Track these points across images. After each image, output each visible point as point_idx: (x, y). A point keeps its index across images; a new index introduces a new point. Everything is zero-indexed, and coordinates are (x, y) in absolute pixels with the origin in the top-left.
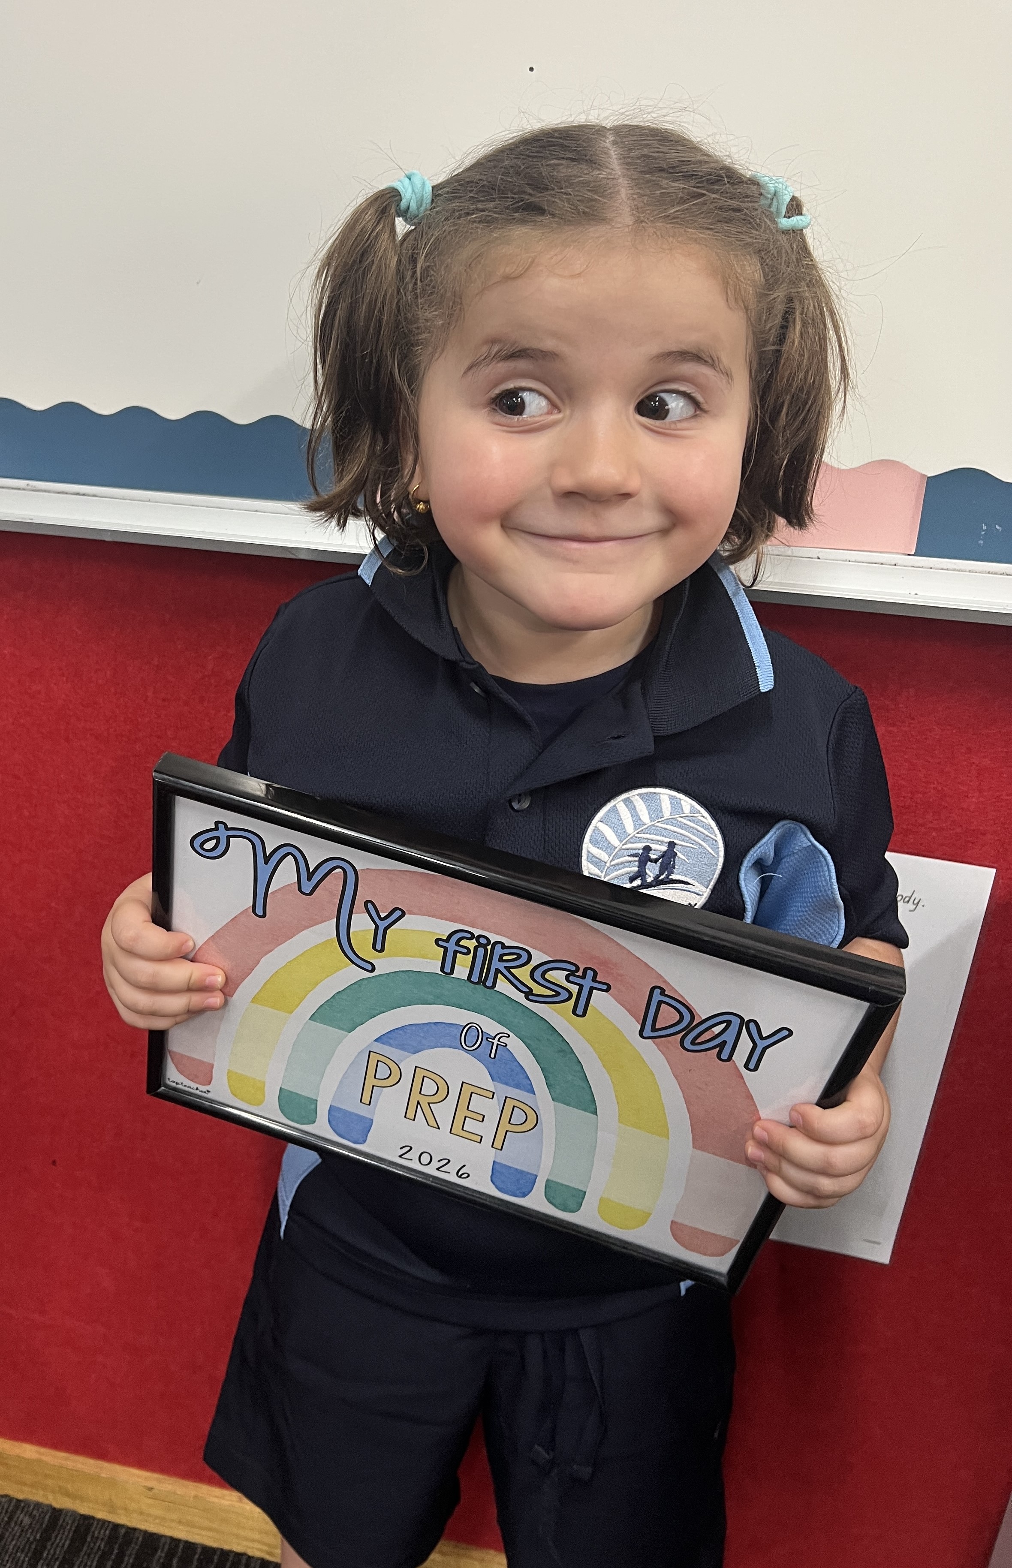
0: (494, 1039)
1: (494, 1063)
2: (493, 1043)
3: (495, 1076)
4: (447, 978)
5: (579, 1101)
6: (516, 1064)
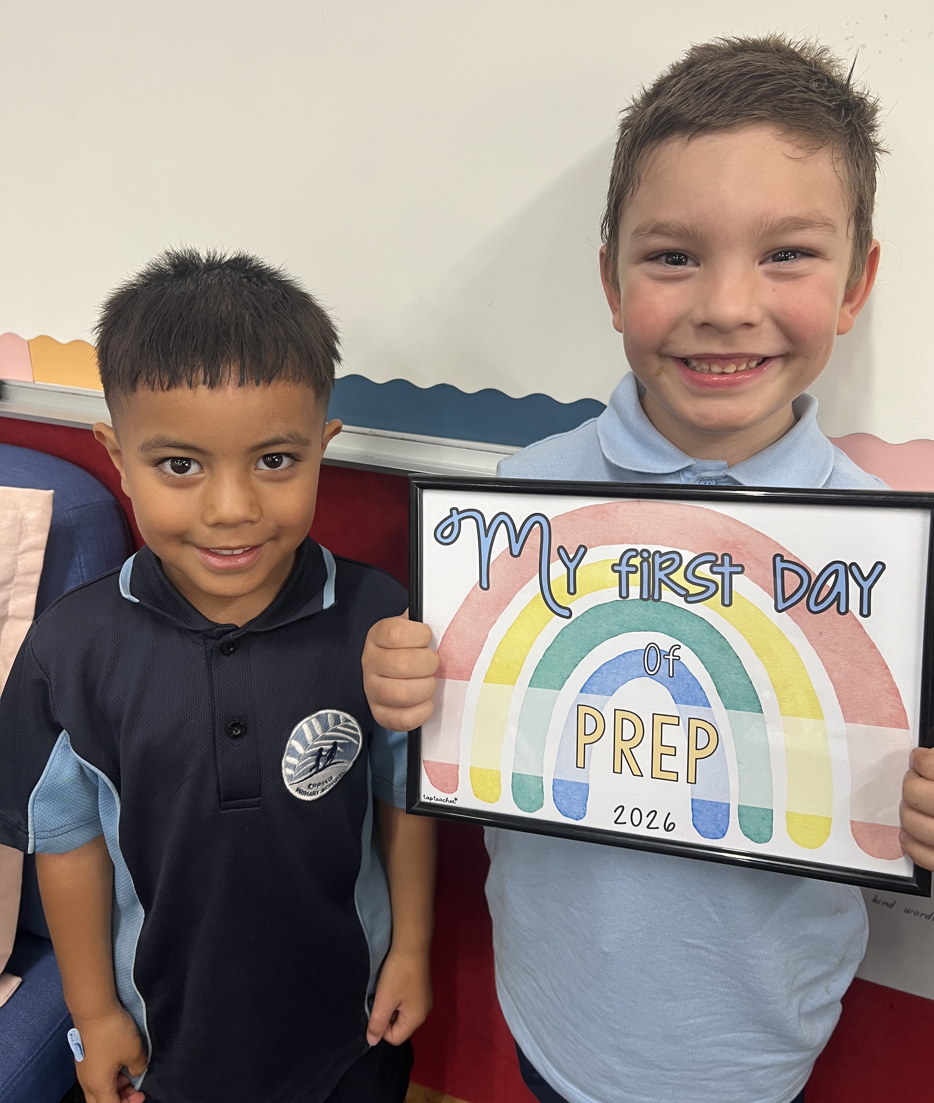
0: (669, 655)
1: (674, 682)
2: (669, 659)
3: (676, 697)
4: (625, 602)
5: (746, 701)
6: (690, 676)
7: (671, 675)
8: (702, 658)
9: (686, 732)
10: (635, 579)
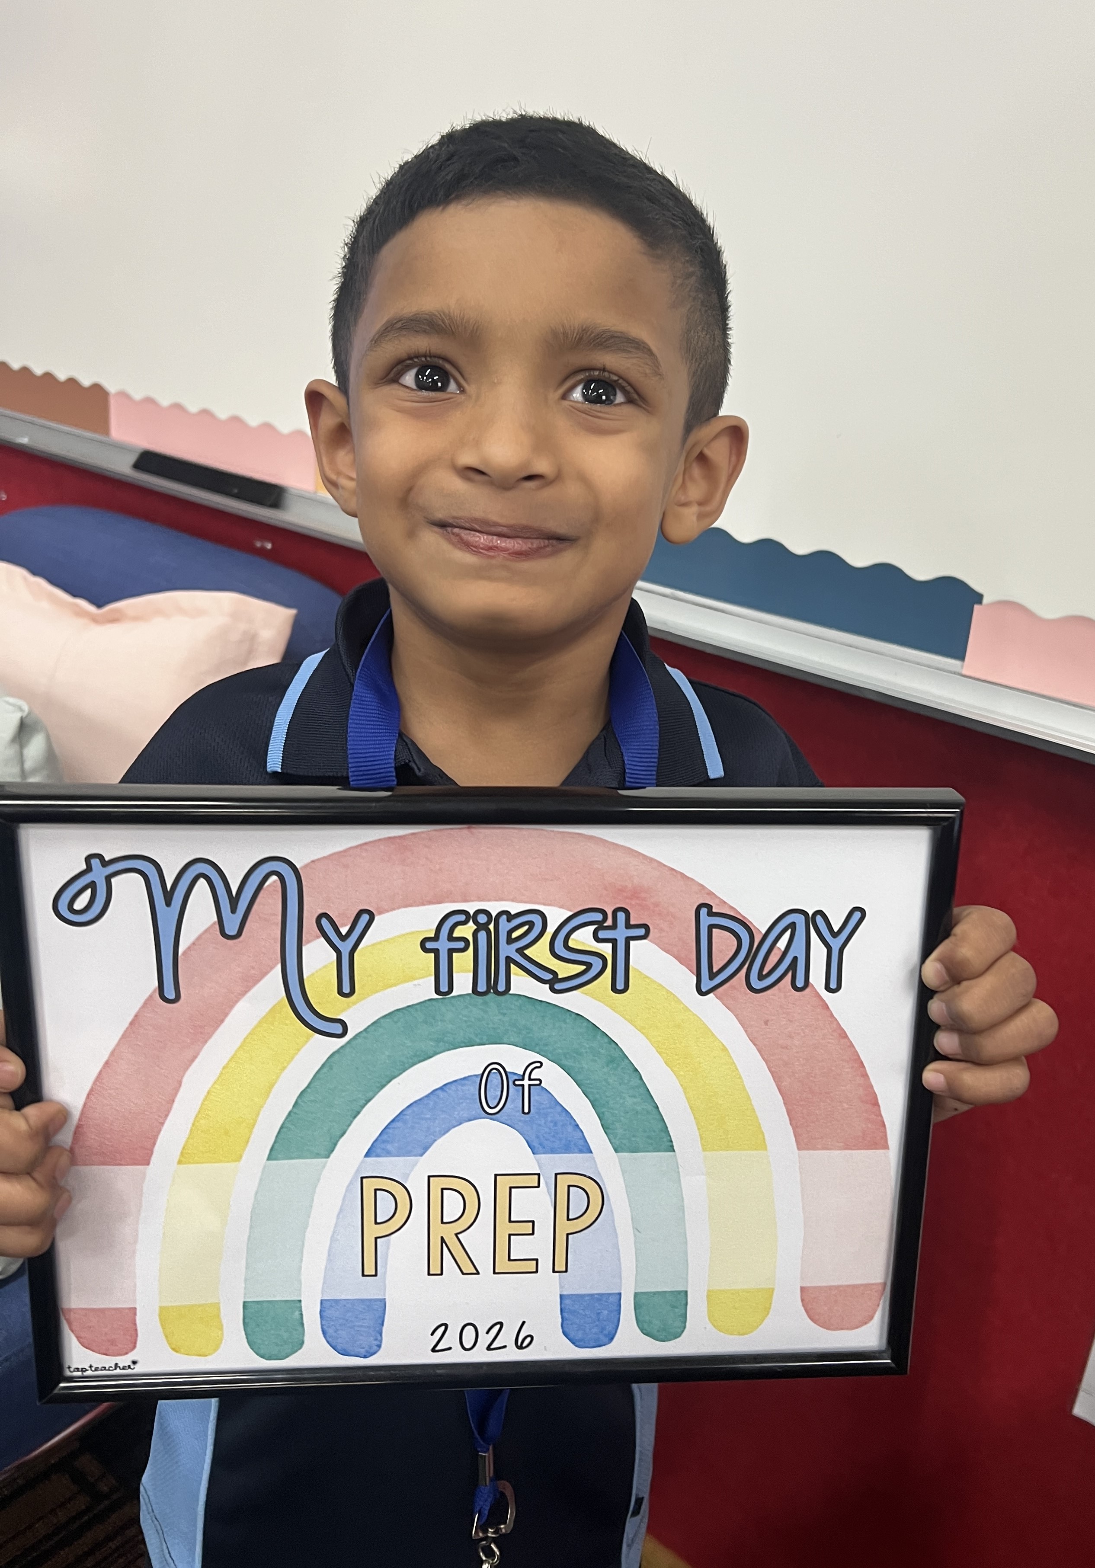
0: (523, 1079)
1: (532, 1121)
2: (523, 1086)
3: (535, 1144)
4: (446, 1001)
5: (649, 1137)
6: (559, 1109)
7: (526, 1110)
8: (579, 1078)
9: (550, 1196)
10: (463, 961)
